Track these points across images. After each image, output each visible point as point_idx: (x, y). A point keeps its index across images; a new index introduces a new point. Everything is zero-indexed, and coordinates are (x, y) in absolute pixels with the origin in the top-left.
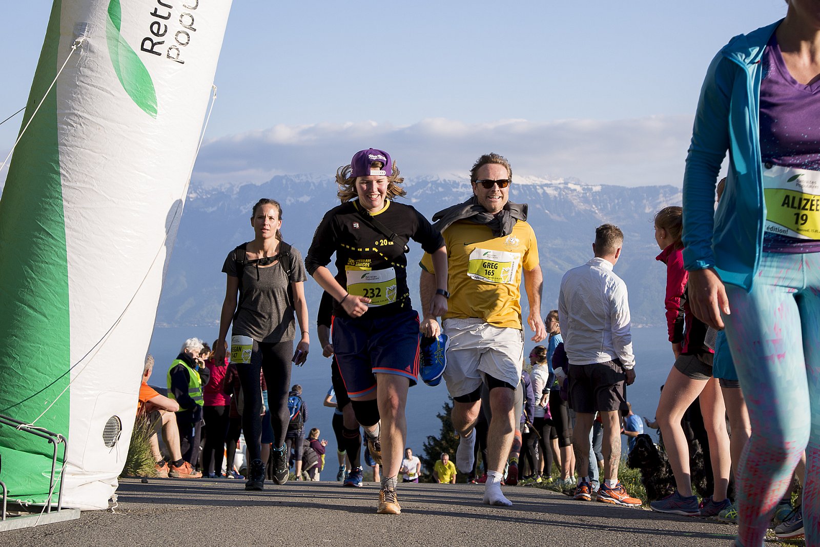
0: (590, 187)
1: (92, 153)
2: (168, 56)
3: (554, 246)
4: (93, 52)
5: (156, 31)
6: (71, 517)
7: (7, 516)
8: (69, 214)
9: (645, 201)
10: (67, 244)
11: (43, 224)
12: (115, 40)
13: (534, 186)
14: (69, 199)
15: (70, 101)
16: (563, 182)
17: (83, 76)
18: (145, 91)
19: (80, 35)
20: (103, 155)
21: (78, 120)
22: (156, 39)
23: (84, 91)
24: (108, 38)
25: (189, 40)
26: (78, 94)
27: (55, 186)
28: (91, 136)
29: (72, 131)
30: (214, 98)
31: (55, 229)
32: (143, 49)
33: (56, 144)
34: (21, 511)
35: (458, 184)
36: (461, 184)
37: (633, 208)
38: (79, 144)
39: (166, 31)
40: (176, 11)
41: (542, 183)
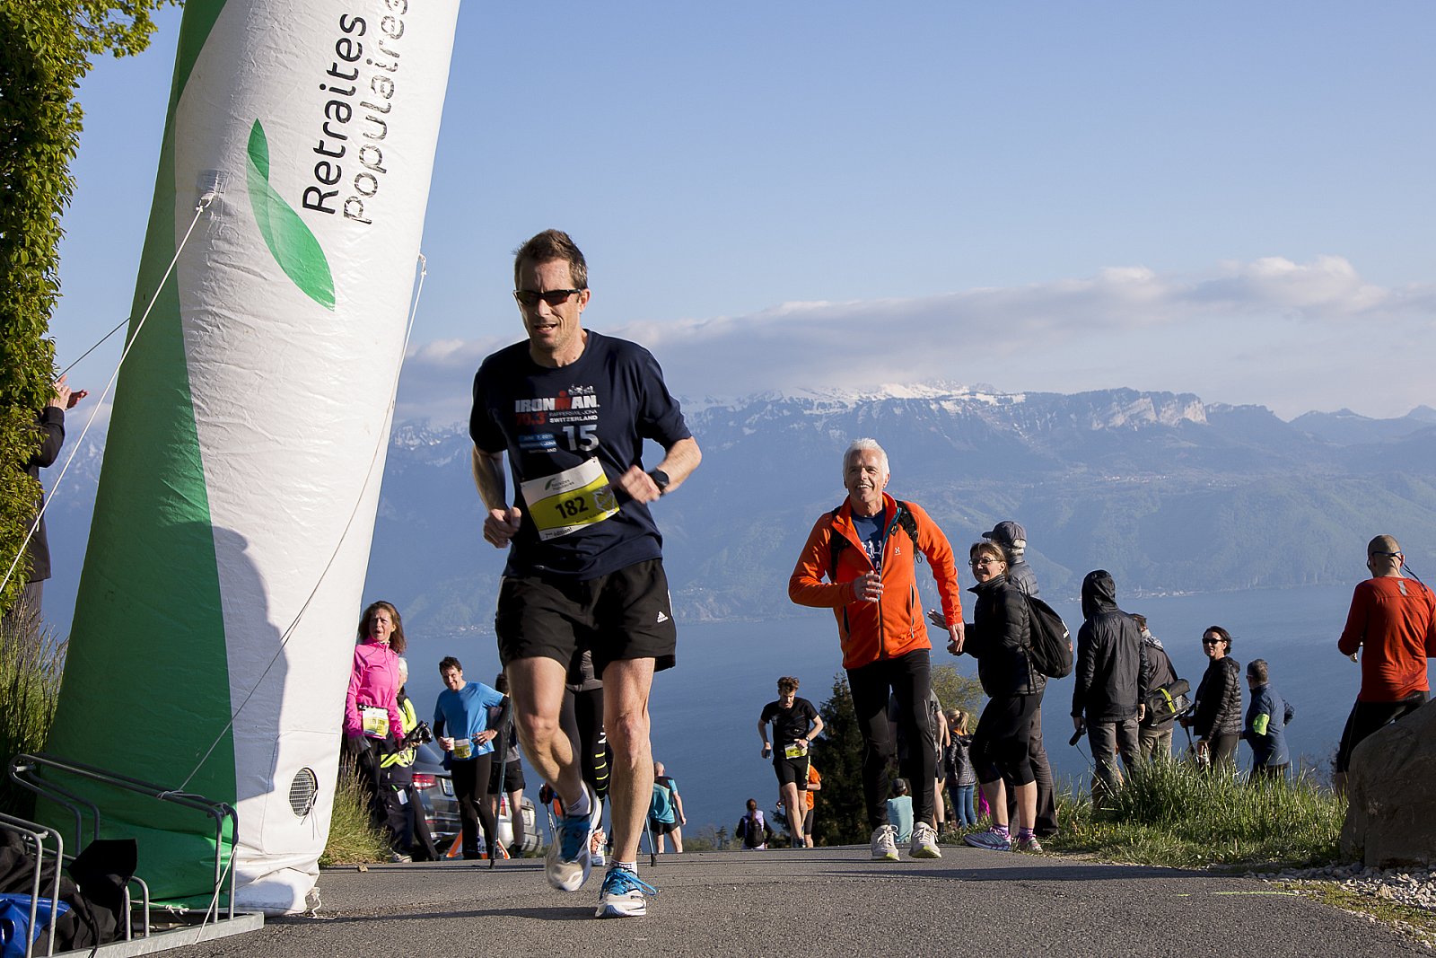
0: (1009, 397)
1: (239, 370)
2: (346, 214)
3: (960, 488)
4: (229, 214)
5: (323, 176)
6: (250, 927)
7: (151, 931)
8: (210, 465)
9: (1091, 413)
10: (210, 511)
11: (172, 483)
12: (262, 194)
13: (927, 402)
14: (209, 442)
15: (199, 292)
16: (967, 391)
17: (217, 252)
18: (314, 270)
19: (209, 190)
20: (257, 371)
21: (213, 321)
22: (325, 189)
23: (219, 276)
24: (252, 192)
25: (376, 188)
26: (211, 280)
27: (186, 424)
28: (236, 343)
29: (206, 338)
30: (424, 274)
31: (192, 490)
32: (306, 205)
33: (183, 360)
34: (173, 923)
35: (812, 403)
36: (816, 403)
37: (1073, 426)
38: (218, 357)
39: (339, 175)
40: (354, 144)
41: (937, 395)
